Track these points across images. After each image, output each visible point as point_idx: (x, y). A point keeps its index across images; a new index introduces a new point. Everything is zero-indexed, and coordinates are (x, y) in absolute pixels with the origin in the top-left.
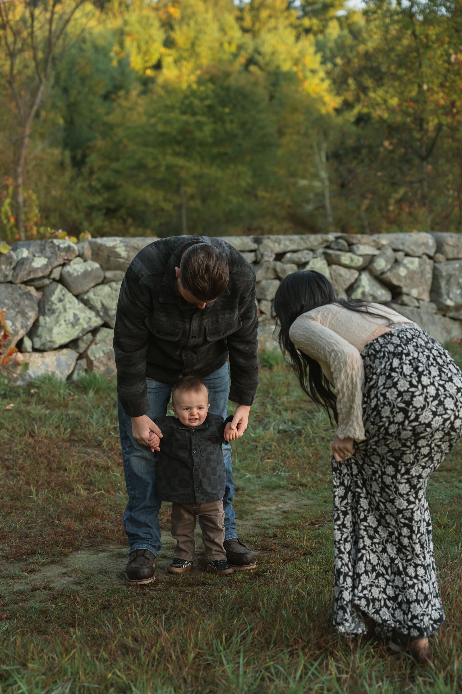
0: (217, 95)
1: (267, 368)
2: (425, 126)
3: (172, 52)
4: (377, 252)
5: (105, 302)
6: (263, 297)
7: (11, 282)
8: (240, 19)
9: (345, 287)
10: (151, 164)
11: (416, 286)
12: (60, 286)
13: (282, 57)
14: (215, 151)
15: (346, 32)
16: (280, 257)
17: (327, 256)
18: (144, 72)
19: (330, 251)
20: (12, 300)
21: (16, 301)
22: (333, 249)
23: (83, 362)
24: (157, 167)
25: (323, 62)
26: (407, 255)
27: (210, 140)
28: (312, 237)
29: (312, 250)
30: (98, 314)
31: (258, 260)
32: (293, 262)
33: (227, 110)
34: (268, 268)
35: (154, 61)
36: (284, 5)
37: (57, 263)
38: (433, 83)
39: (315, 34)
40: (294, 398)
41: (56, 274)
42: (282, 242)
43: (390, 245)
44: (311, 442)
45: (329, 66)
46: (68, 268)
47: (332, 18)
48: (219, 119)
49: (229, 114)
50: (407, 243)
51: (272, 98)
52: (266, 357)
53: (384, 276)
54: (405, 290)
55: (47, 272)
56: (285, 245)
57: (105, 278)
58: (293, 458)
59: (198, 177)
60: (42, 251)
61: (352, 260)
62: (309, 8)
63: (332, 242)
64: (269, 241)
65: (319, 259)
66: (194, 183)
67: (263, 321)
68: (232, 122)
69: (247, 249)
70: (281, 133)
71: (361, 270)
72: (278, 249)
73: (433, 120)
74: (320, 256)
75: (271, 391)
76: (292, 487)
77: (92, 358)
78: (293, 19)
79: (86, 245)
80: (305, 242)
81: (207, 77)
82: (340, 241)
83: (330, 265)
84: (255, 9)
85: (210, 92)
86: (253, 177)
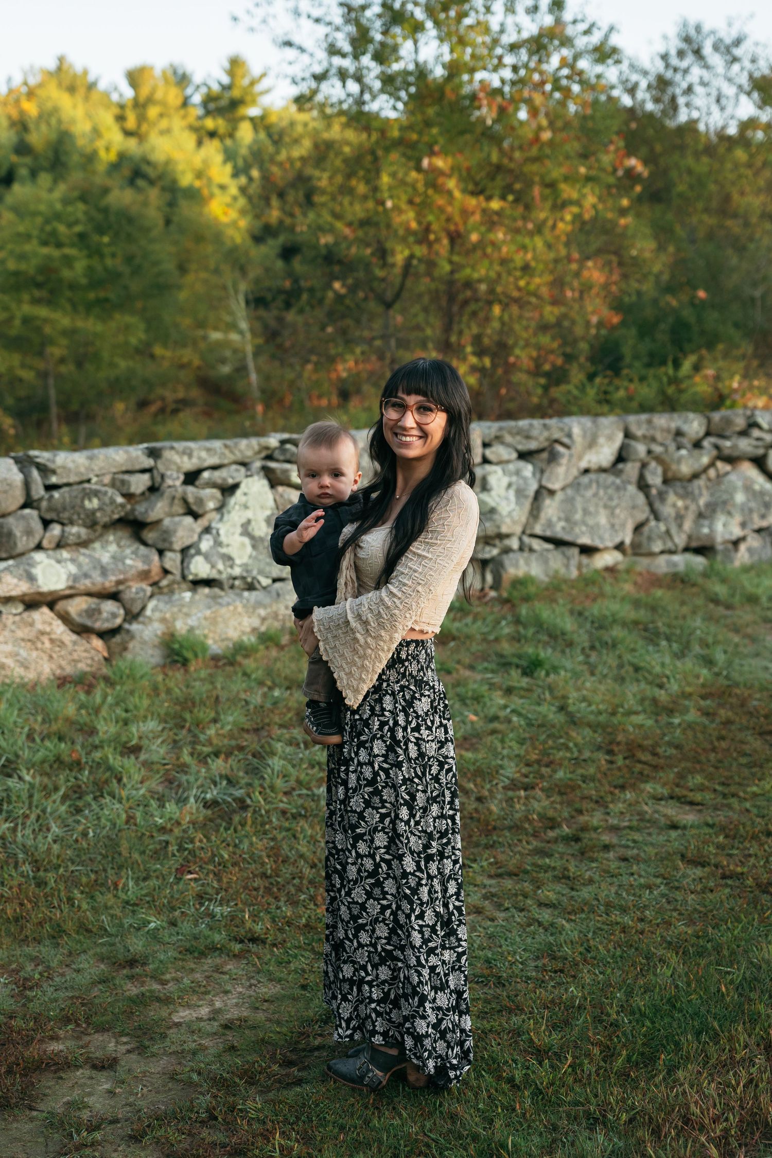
0: (91, 219)
1: (179, 665)
2: (390, 260)
3: (28, 160)
6: (166, 545)
8: (120, 118)
13: (180, 168)
14: (92, 295)
15: (262, 135)
16: (191, 478)
17: (268, 473)
19: (273, 465)
22: (277, 461)
24: (11, 319)
25: (235, 175)
27: (84, 281)
28: (243, 443)
29: (244, 464)
31: (157, 485)
32: (214, 485)
33: (106, 239)
34: (173, 498)
36: (179, 102)
38: (399, 199)
39: (222, 139)
40: (229, 727)
42: (195, 454)
44: (263, 824)
45: (243, 180)
47: (242, 119)
48: (95, 252)
49: (109, 245)
51: (168, 222)
52: (176, 646)
56: (199, 458)
58: (235, 864)
59: (70, 333)
62: (212, 106)
63: (276, 448)
64: (173, 452)
65: (256, 478)
66: (64, 342)
67: (168, 586)
68: (113, 255)
69: (138, 467)
70: (182, 269)
72: (189, 465)
73: (402, 252)
74: (258, 473)
75: (188, 716)
76: (237, 947)
78: (191, 119)
80: (232, 452)
81: (76, 194)
82: (288, 446)
83: (273, 485)
84: (140, 105)
85: (80, 215)
86: (147, 331)
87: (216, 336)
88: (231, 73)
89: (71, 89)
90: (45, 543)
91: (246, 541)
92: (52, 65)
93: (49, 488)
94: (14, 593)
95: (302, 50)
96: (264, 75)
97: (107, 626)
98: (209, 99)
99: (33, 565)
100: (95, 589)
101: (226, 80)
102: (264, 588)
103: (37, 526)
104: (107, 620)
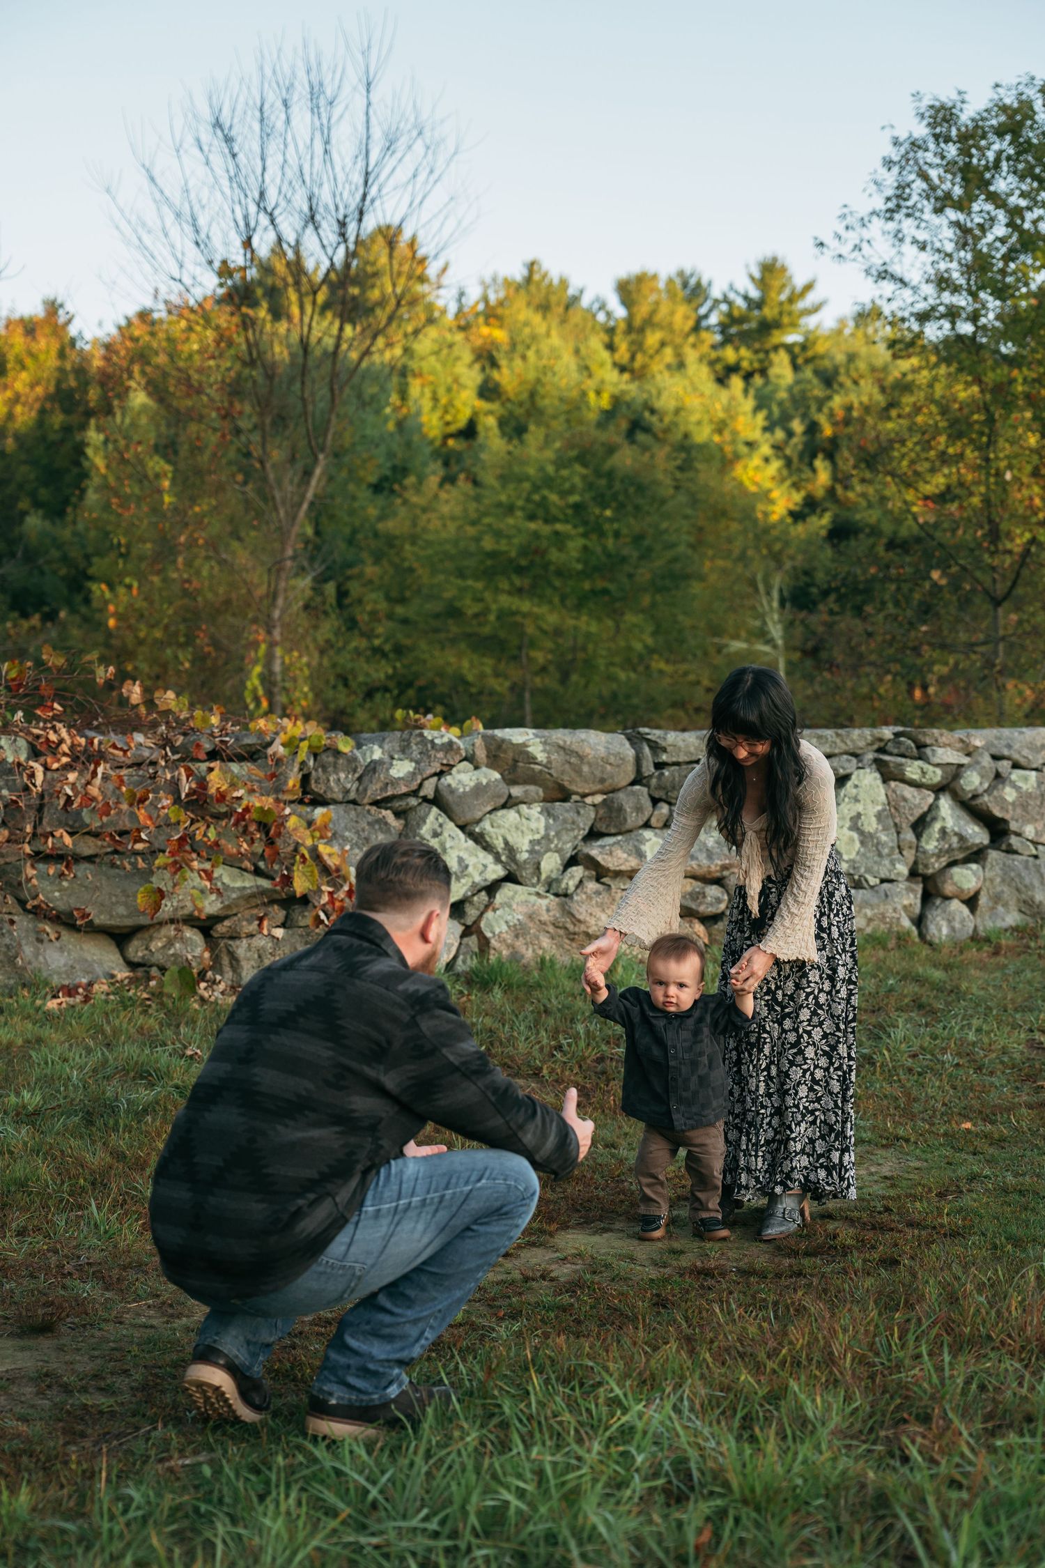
0: (590, 486)
2: (1005, 545)
3: (495, 406)
4: (966, 760)
5: (510, 839)
7: (354, 802)
8: (611, 347)
9: (912, 819)
10: (471, 608)
11: (1033, 820)
12: (435, 810)
13: (694, 418)
14: (586, 585)
15: (806, 372)
17: (880, 766)
18: (444, 443)
19: (886, 758)
20: (357, 832)
21: (363, 835)
22: (891, 754)
23: (473, 941)
25: (769, 429)
26: (1016, 766)
27: (578, 566)
28: (856, 733)
29: (856, 755)
30: (497, 859)
33: (608, 513)
35: (462, 422)
36: (690, 325)
37: (430, 771)
38: (1021, 470)
39: (747, 377)
41: (428, 790)
43: (986, 747)
45: (780, 434)
46: (448, 780)
47: (776, 348)
48: (594, 529)
49: (611, 520)
50: (1017, 746)
53: (979, 801)
54: (1013, 826)
55: (414, 786)
57: (510, 796)
60: (404, 750)
61: (924, 773)
62: (734, 330)
63: (889, 741)
65: (868, 770)
68: (617, 534)
71: (939, 790)
74: (870, 766)
77: (489, 935)
78: (705, 348)
79: (478, 741)
80: (844, 741)
81: (573, 452)
82: (903, 739)
83: (885, 780)
84: (635, 329)
85: (577, 480)
86: (655, 634)
87: (738, 645)
88: (762, 284)
89: (544, 308)
90: (653, 822)
91: (855, 835)
92: (518, 273)
93: (659, 766)
94: (623, 868)
95: (903, 282)
96: (809, 287)
97: (711, 910)
98: (732, 319)
99: (643, 841)
100: (700, 872)
101: (754, 294)
102: (872, 887)
103: (647, 803)
104: (711, 904)
